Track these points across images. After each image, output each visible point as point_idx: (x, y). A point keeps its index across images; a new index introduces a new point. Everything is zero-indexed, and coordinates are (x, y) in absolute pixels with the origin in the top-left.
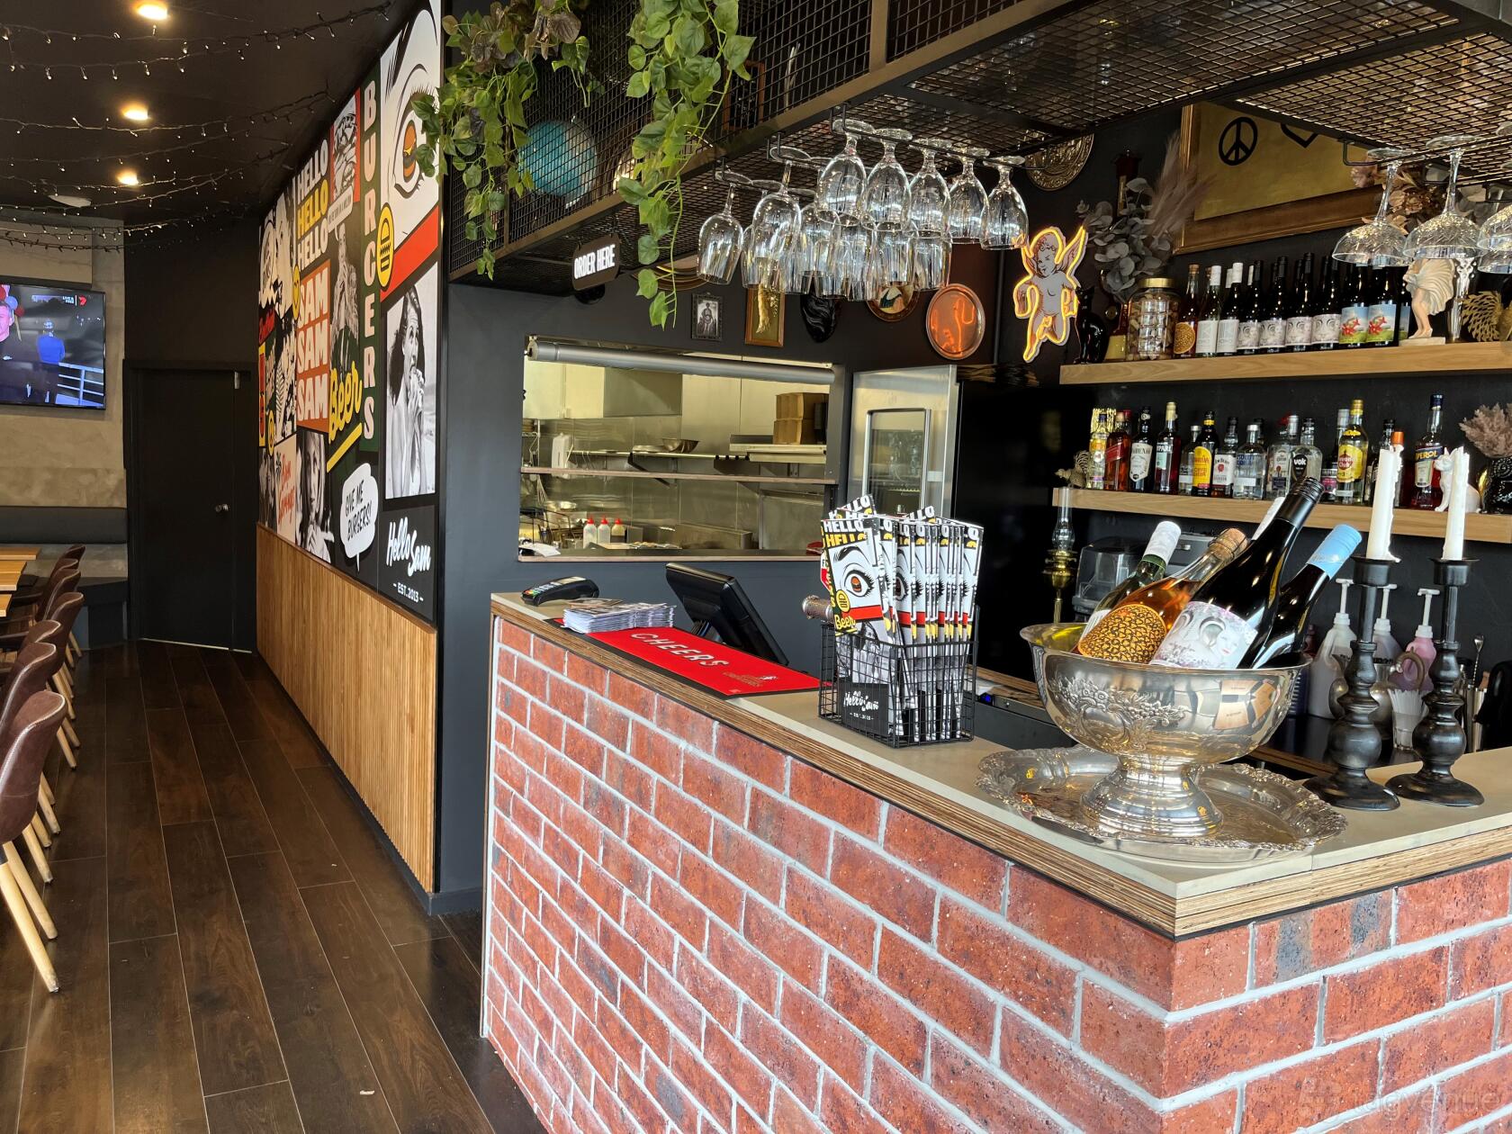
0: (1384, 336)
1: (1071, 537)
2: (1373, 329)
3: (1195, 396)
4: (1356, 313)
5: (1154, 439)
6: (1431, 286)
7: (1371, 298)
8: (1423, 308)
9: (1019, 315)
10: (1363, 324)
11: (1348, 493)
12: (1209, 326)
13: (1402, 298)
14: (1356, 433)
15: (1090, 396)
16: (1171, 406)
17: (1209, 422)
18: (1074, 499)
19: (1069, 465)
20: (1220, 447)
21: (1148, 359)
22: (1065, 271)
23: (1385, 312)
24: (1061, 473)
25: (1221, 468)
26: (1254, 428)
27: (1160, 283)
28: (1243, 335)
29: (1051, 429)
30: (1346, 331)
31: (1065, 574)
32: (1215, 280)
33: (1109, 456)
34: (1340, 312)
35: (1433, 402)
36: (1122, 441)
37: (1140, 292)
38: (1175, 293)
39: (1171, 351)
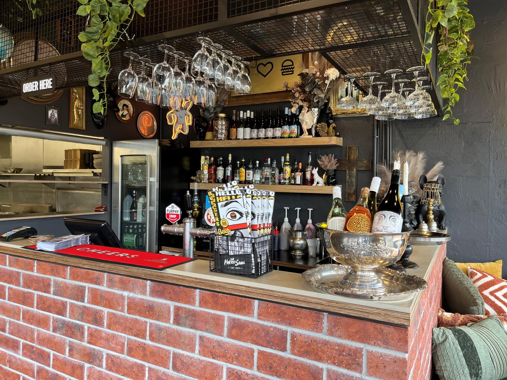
0: (294, 135)
1: (198, 199)
2: (292, 133)
3: (237, 152)
4: (286, 128)
5: (225, 166)
6: (307, 121)
7: (290, 124)
8: (305, 127)
9: (169, 124)
10: (288, 131)
11: (287, 181)
12: (241, 130)
13: (299, 124)
14: (288, 163)
15: (199, 152)
16: (230, 155)
17: (243, 160)
18: (199, 186)
19: (195, 175)
20: (247, 168)
21: (221, 140)
22: (186, 110)
23: (295, 128)
24: (192, 178)
25: (249, 175)
26: (258, 162)
27: (223, 115)
28: (252, 133)
29: (186, 163)
30: (283, 133)
31: (198, 212)
32: (241, 116)
33: (209, 172)
34: (281, 127)
35: (309, 155)
36: (213, 166)
37: (217, 118)
38: (228, 119)
39: (228, 137)
